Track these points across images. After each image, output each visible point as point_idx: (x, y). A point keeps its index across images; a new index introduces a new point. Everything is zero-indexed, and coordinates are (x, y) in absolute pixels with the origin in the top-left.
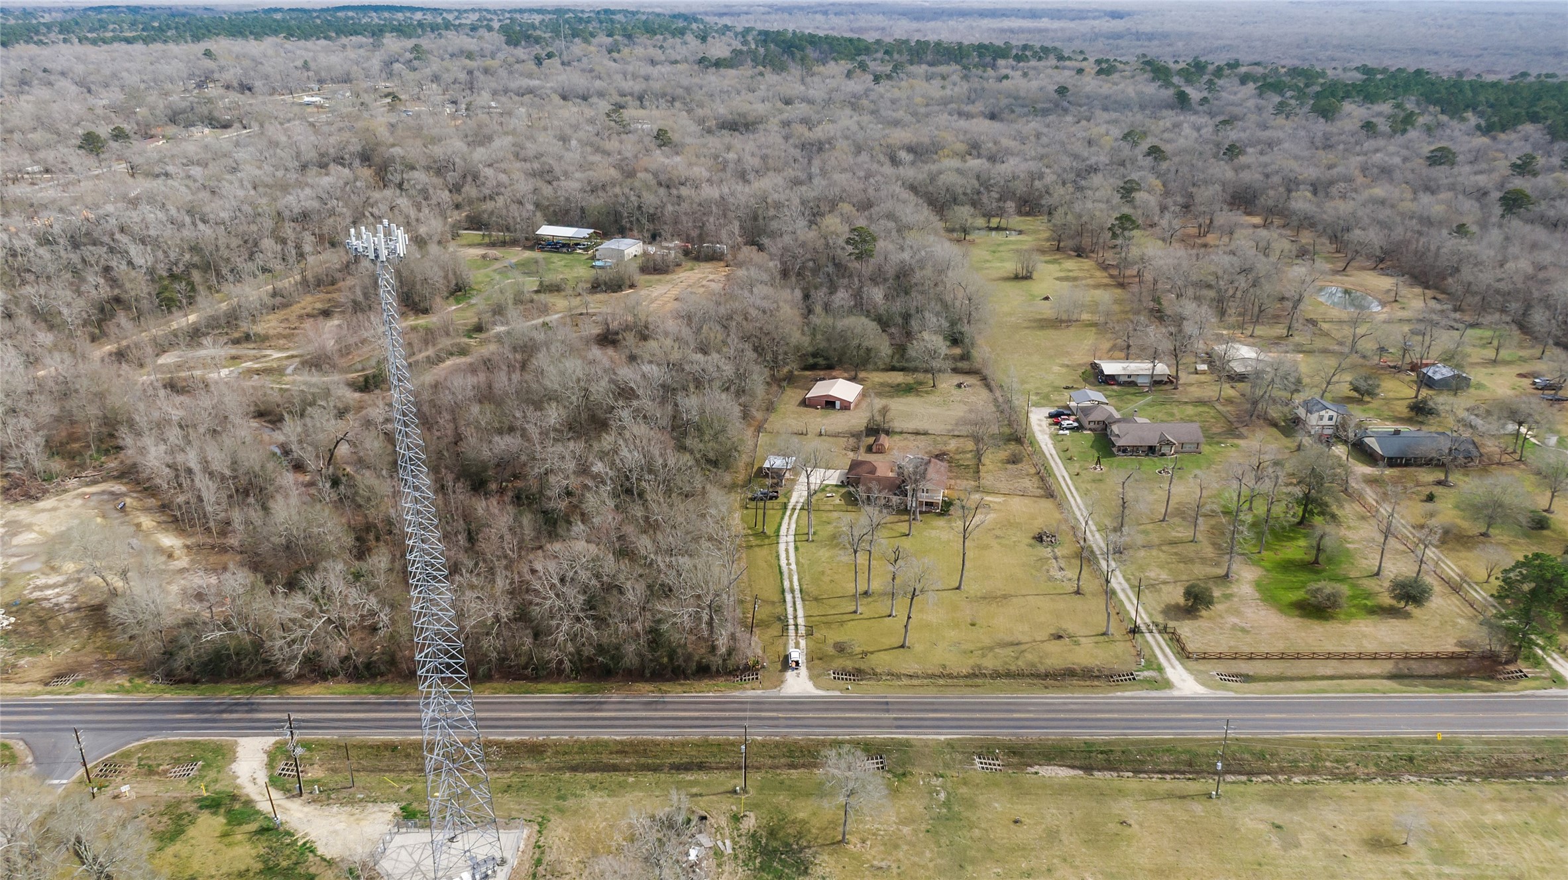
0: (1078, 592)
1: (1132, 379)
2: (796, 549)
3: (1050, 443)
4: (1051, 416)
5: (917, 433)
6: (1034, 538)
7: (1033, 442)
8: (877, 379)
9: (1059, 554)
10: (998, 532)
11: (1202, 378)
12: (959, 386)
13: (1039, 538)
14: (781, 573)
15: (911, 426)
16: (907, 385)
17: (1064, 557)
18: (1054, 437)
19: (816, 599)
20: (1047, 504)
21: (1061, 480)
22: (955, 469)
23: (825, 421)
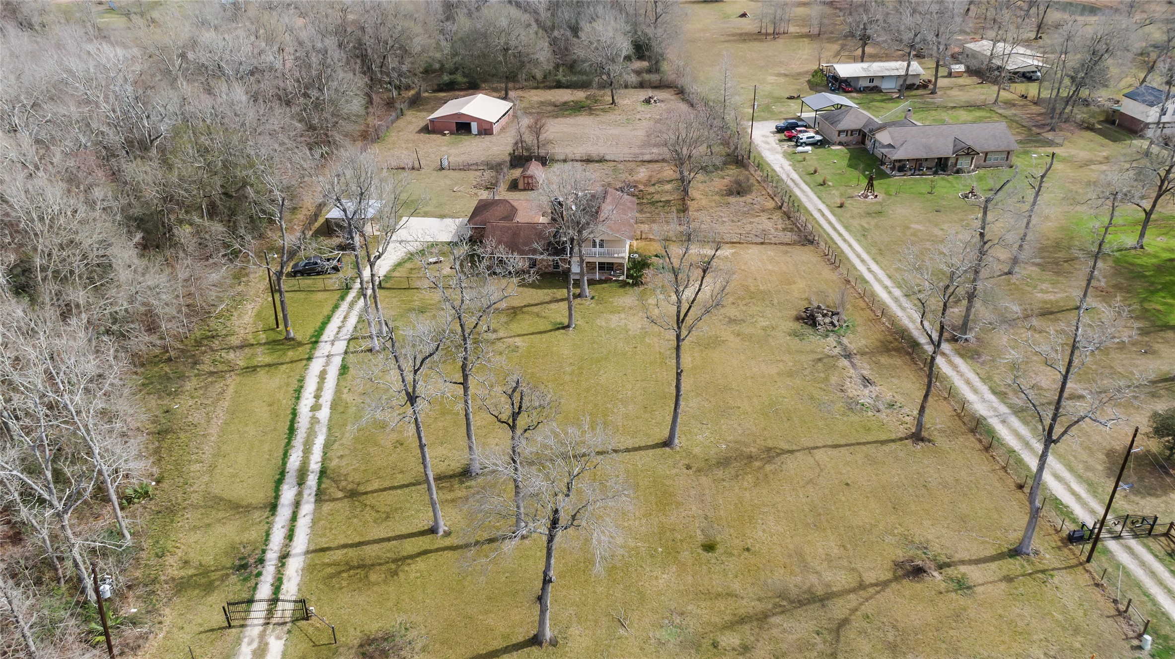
0: (917, 437)
1: (875, 84)
2: (344, 369)
3: (786, 164)
4: (779, 130)
5: (588, 161)
6: (798, 319)
7: (761, 165)
8: (536, 99)
9: (853, 347)
10: (732, 312)
11: (961, 81)
12: (648, 101)
13: (809, 319)
14: (292, 430)
15: (580, 151)
16: (576, 102)
17: (863, 354)
18: (790, 156)
19: (353, 494)
20: (805, 256)
21: (817, 215)
22: (648, 208)
23: (453, 151)
